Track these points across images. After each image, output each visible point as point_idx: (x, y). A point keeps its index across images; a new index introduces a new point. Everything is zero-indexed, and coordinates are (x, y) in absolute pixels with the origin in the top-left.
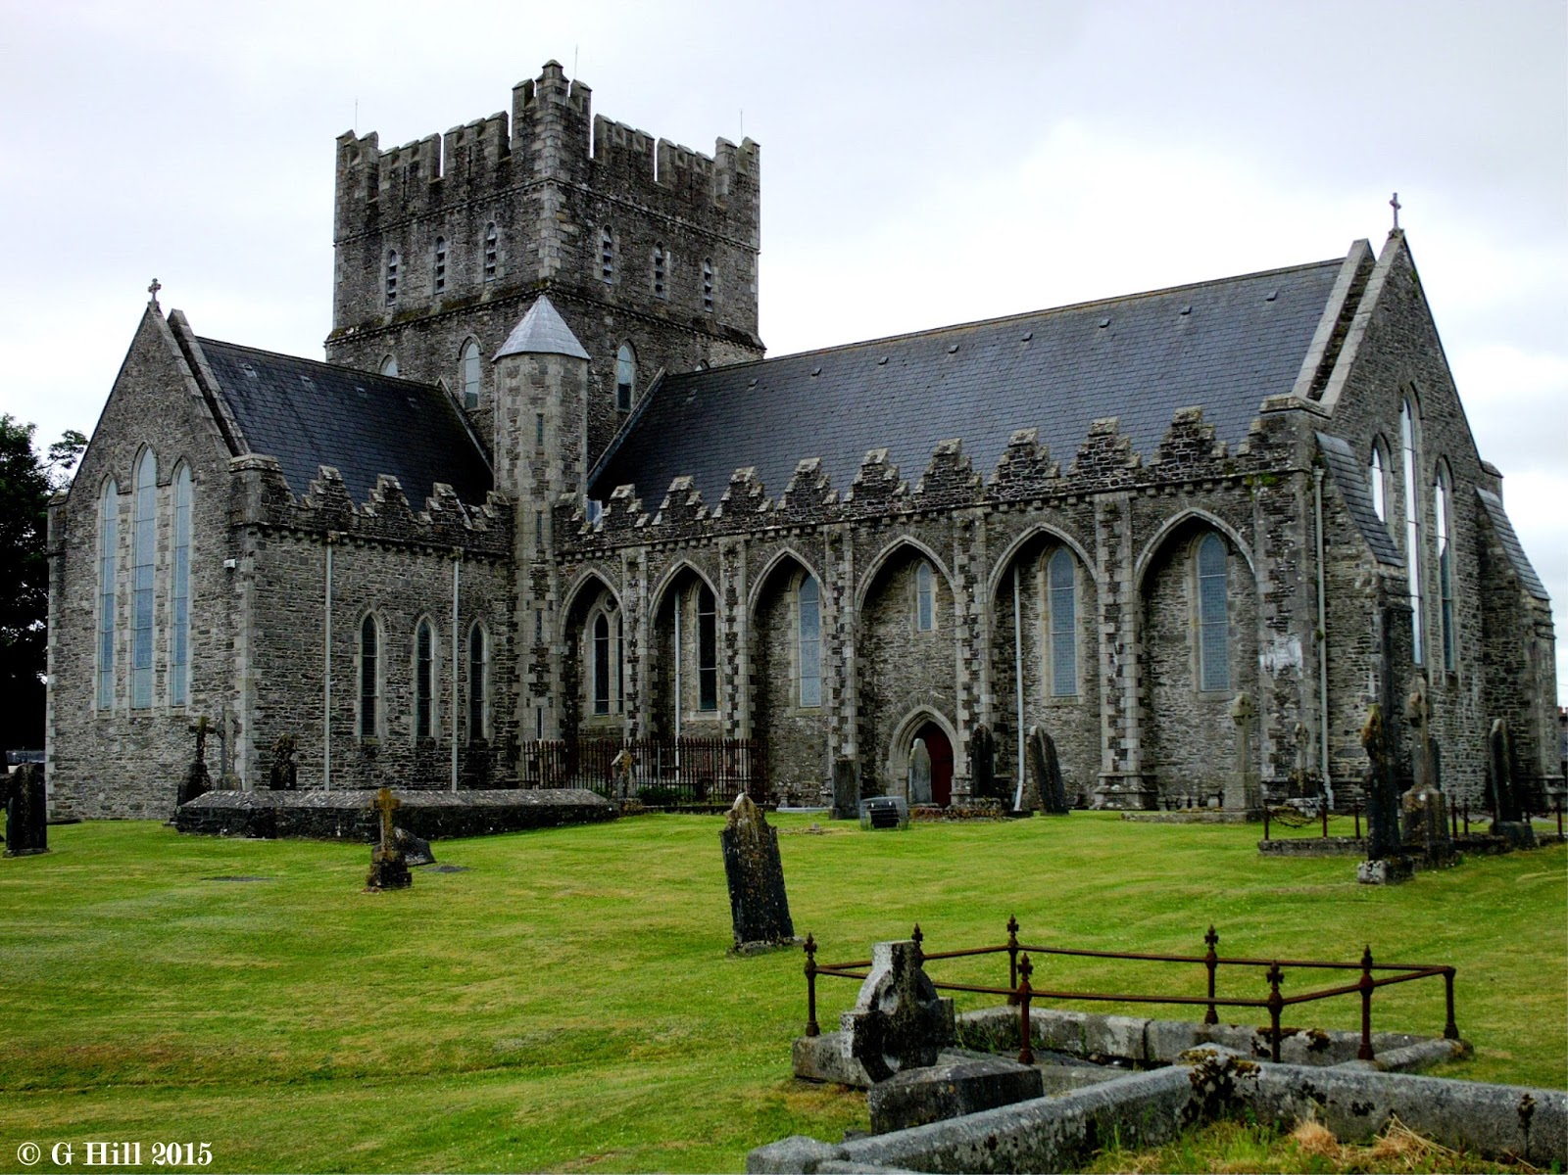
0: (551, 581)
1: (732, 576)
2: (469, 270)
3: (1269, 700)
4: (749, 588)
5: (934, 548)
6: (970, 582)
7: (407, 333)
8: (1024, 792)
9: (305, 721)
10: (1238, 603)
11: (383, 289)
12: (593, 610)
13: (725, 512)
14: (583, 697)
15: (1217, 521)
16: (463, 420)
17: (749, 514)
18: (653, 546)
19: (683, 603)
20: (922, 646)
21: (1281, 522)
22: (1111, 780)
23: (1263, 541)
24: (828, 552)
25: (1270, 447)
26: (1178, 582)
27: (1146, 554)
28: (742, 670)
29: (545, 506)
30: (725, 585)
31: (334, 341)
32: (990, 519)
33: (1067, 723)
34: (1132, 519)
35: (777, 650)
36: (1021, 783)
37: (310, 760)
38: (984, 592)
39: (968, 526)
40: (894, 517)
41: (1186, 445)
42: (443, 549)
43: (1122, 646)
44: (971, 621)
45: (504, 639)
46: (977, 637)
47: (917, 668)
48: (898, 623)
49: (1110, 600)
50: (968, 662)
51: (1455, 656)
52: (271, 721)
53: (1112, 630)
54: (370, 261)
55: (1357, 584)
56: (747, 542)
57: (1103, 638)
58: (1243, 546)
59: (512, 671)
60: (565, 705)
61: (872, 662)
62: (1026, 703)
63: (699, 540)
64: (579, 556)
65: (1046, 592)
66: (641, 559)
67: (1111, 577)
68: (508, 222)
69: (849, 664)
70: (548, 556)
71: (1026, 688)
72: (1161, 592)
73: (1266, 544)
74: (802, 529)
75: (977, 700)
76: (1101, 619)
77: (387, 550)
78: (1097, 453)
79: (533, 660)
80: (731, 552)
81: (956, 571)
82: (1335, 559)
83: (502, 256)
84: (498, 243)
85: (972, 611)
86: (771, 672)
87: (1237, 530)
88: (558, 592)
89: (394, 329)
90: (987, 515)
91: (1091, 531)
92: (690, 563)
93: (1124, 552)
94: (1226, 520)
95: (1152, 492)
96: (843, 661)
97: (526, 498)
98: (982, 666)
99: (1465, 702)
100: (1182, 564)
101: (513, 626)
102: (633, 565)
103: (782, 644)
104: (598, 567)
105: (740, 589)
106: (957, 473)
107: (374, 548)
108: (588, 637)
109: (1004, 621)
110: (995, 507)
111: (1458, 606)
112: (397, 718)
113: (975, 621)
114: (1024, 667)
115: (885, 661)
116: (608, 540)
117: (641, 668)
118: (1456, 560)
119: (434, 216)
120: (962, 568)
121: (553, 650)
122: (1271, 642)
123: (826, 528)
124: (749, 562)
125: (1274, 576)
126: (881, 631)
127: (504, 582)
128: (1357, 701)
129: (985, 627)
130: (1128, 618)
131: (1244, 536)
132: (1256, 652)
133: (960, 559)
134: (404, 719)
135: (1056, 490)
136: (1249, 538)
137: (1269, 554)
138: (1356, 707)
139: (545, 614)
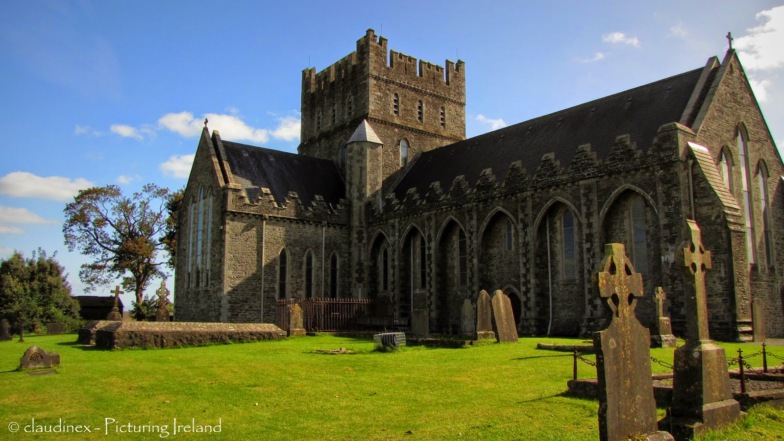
0: (365, 235)
1: (429, 229)
2: (343, 114)
3: (667, 280)
4: (436, 234)
5: (510, 212)
6: (525, 226)
7: (323, 141)
8: (552, 325)
9: (252, 292)
10: (651, 231)
11: (316, 125)
12: (382, 247)
13: (427, 202)
14: (379, 284)
15: (638, 190)
16: (340, 173)
17: (437, 202)
18: (401, 218)
19: (414, 243)
20: (508, 258)
21: (670, 187)
22: (589, 320)
23: (662, 198)
24: (467, 217)
25: (664, 150)
26: (622, 221)
27: (605, 209)
28: (434, 270)
29: (362, 204)
30: (427, 234)
31: (300, 148)
32: (534, 197)
33: (571, 292)
34: (597, 192)
35: (450, 261)
36: (550, 321)
37: (254, 309)
38: (532, 231)
39: (524, 200)
40: (493, 198)
41: (622, 153)
42: (318, 222)
43: (594, 254)
44: (526, 245)
45: (346, 259)
46: (529, 251)
47: (506, 268)
48: (498, 247)
49: (588, 232)
50: (525, 264)
51: (774, 258)
52: (236, 292)
53: (589, 246)
54: (312, 116)
55: (713, 218)
56: (435, 214)
57: (585, 250)
58: (652, 202)
59: (349, 273)
60: (371, 287)
61: (487, 265)
62: (553, 283)
63: (417, 214)
64: (375, 224)
65: (561, 230)
66: (396, 224)
67: (588, 220)
68: (355, 93)
69: (476, 266)
70: (364, 224)
71: (553, 276)
72: (614, 227)
73: (663, 199)
74: (456, 206)
75: (529, 282)
76: (584, 241)
77: (291, 222)
78: (580, 161)
79: (357, 268)
80: (429, 218)
81: (519, 222)
82: (700, 205)
83: (353, 107)
84: (352, 102)
85: (526, 240)
86: (448, 271)
87: (648, 193)
88: (367, 240)
89: (319, 140)
90: (532, 195)
91: (579, 199)
92: (414, 225)
93: (595, 208)
94: (643, 189)
95: (606, 178)
96: (473, 265)
97: (355, 201)
98: (532, 266)
99: (780, 281)
100: (623, 213)
101: (350, 254)
102: (393, 226)
103: (452, 259)
104: (382, 228)
105: (433, 235)
106: (519, 176)
107: (285, 221)
108: (380, 258)
109: (542, 244)
110: (535, 190)
111: (773, 233)
112: (296, 291)
113: (527, 245)
114: (552, 266)
115: (493, 265)
116: (384, 217)
117: (397, 270)
118: (771, 211)
119: (331, 96)
120: (522, 220)
121: (365, 264)
122: (667, 249)
123: (466, 205)
124: (437, 222)
125: (667, 215)
126: (491, 251)
127: (346, 236)
128: (715, 279)
129: (532, 247)
130: (597, 240)
131: (652, 196)
132: (660, 255)
133: (521, 216)
134: (299, 292)
135: (562, 180)
136: (654, 197)
137: (664, 204)
138: (714, 282)
139: (362, 249)
